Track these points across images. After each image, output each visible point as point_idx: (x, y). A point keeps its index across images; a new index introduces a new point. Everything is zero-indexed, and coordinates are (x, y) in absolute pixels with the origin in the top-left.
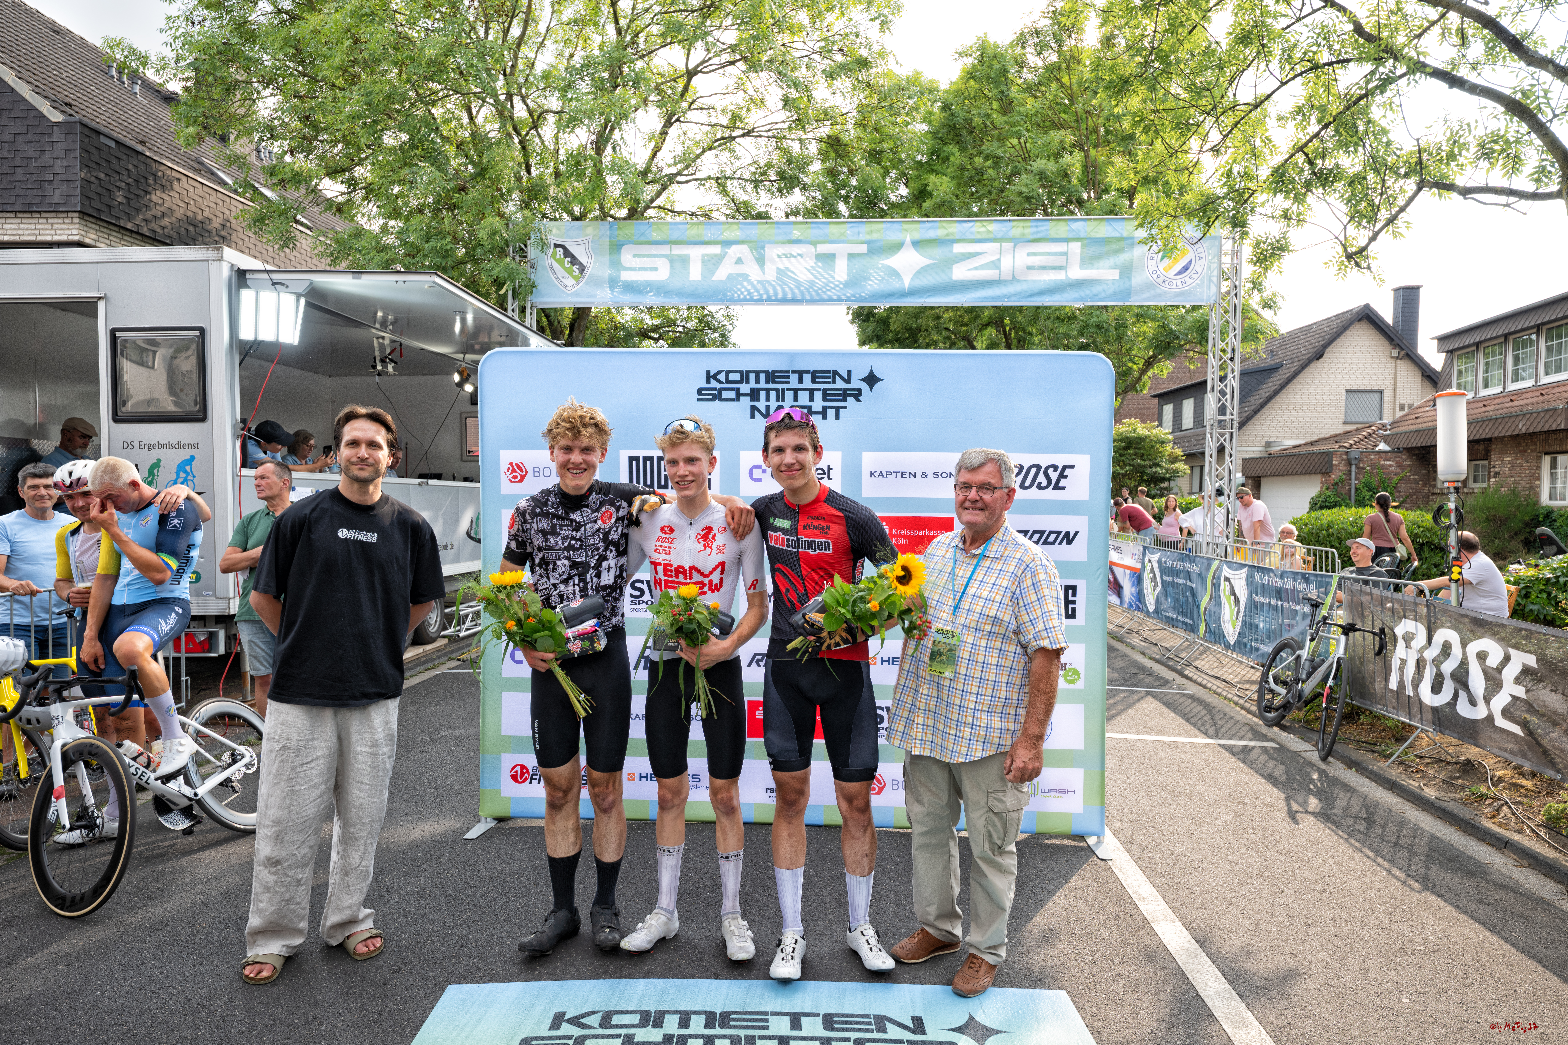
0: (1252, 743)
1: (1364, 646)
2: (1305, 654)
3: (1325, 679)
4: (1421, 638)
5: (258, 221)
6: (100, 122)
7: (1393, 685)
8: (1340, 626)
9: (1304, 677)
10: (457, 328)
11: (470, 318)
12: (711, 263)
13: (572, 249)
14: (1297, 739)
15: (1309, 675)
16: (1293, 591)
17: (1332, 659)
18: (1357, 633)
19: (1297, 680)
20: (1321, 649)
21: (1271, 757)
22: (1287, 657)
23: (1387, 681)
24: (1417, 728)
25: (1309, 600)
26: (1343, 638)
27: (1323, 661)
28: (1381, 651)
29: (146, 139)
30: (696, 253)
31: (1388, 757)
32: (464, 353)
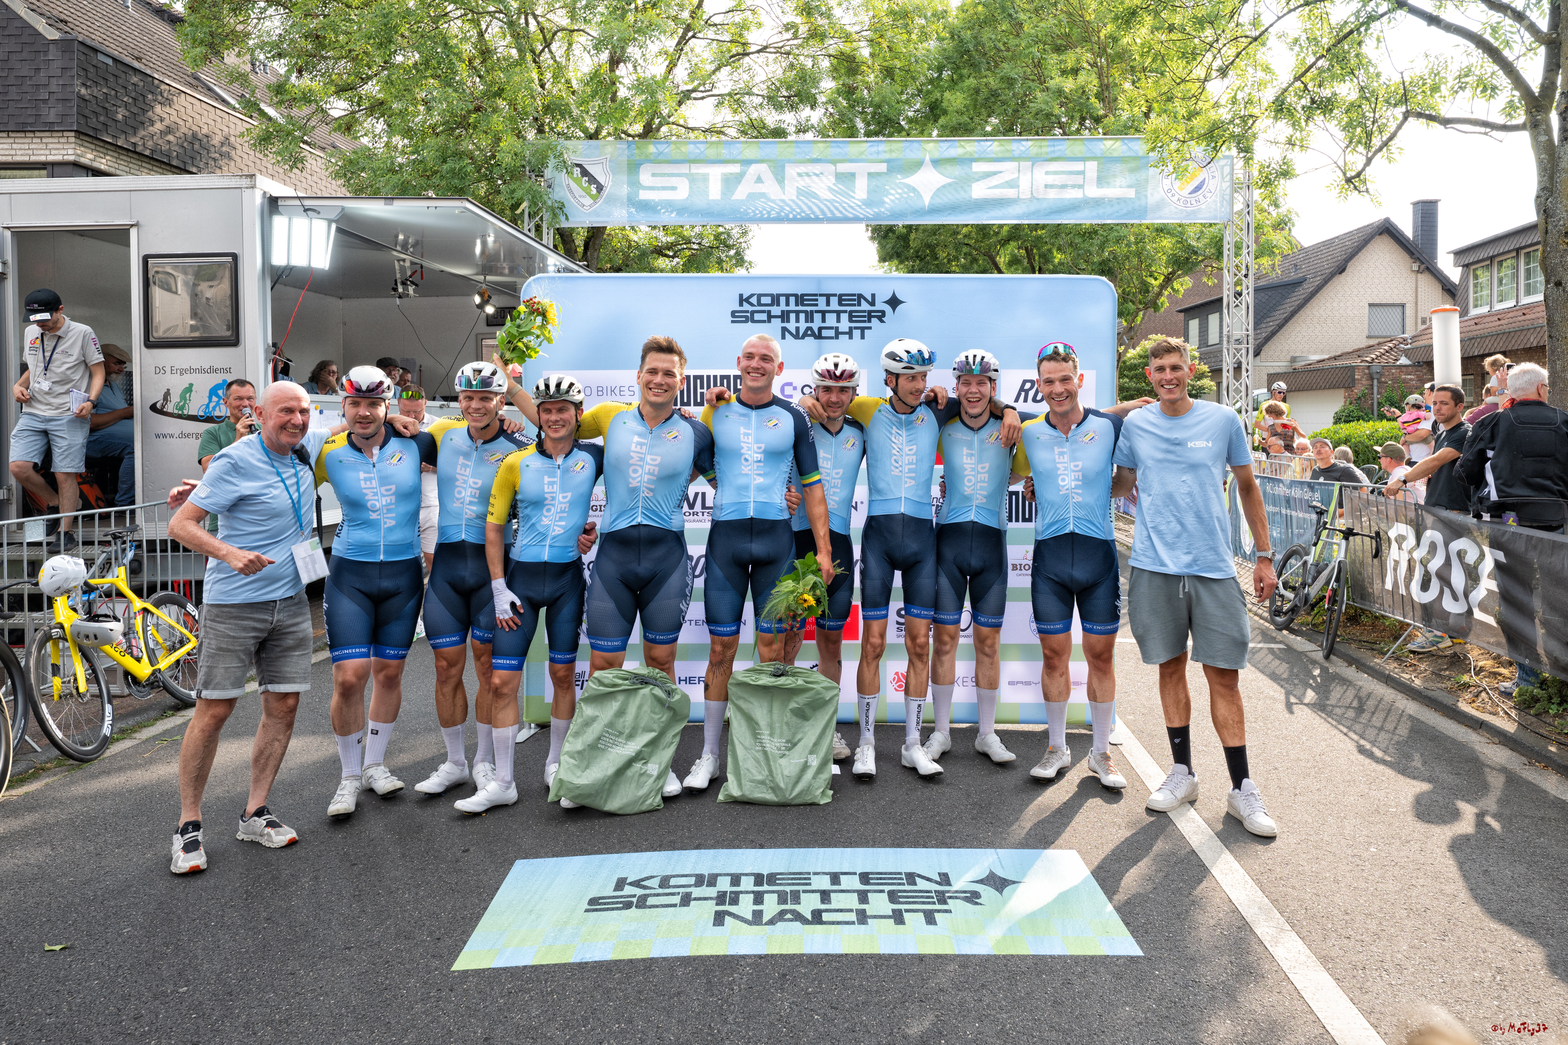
0: (1260, 645)
1: (1363, 551)
2: (1310, 559)
3: (1328, 583)
4: (1411, 541)
5: (264, 140)
6: (96, 39)
7: (1389, 586)
8: (1340, 531)
9: (1310, 581)
10: (478, 250)
11: (490, 240)
12: (731, 182)
13: (590, 169)
14: (1303, 640)
15: (1315, 579)
16: (1301, 500)
17: (1334, 564)
18: (1358, 538)
19: (1304, 585)
20: (1325, 555)
21: (1277, 657)
22: (1295, 564)
23: (1383, 582)
24: (1409, 625)
25: (1314, 507)
26: (1344, 542)
27: (1327, 565)
28: (1377, 554)
29: (142, 55)
30: (715, 173)
31: (1385, 654)
32: (485, 275)
